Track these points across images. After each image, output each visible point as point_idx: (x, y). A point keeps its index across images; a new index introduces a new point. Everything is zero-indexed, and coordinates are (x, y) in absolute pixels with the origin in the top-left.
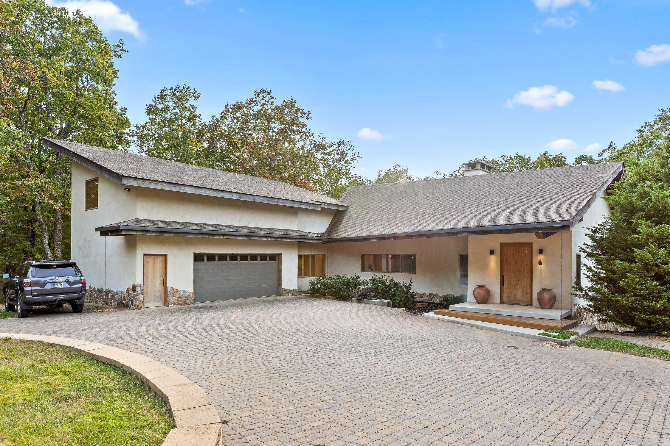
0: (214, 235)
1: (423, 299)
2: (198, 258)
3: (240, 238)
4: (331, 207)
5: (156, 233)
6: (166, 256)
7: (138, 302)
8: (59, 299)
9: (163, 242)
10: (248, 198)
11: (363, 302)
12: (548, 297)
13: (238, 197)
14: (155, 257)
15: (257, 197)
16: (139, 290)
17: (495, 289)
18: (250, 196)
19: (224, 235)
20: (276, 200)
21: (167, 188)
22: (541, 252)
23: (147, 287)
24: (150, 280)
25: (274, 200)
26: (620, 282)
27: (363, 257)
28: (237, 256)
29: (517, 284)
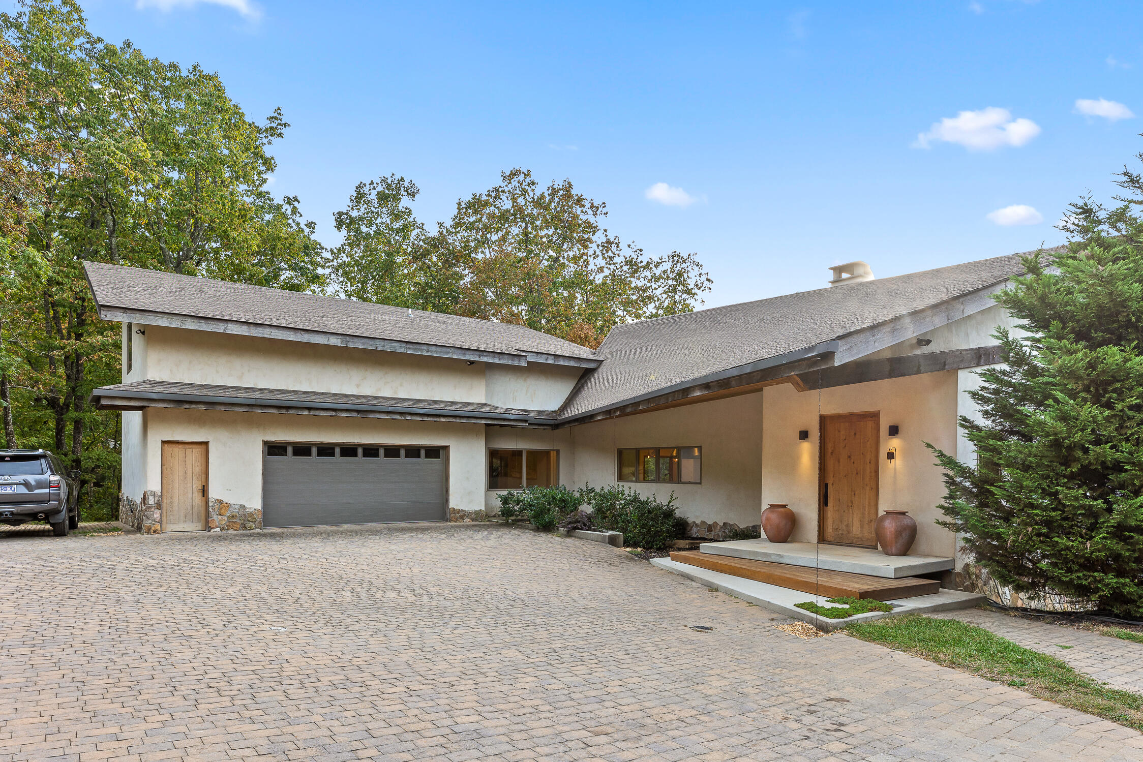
0: (288, 408)
1: (713, 533)
2: (273, 449)
3: (344, 414)
4: (562, 363)
5: (169, 404)
6: (207, 444)
7: (150, 521)
8: (8, 512)
9: (199, 421)
10: (363, 343)
11: (575, 535)
12: (893, 529)
13: (339, 341)
14: (187, 446)
15: (382, 343)
16: (151, 501)
17: (809, 513)
18: (366, 340)
19: (310, 409)
20: (425, 347)
21: (191, 325)
22: (894, 431)
23: (172, 496)
24: (176, 485)
25: (419, 347)
26: (993, 489)
27: (620, 453)
28: (357, 449)
29: (852, 502)
